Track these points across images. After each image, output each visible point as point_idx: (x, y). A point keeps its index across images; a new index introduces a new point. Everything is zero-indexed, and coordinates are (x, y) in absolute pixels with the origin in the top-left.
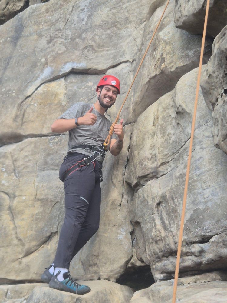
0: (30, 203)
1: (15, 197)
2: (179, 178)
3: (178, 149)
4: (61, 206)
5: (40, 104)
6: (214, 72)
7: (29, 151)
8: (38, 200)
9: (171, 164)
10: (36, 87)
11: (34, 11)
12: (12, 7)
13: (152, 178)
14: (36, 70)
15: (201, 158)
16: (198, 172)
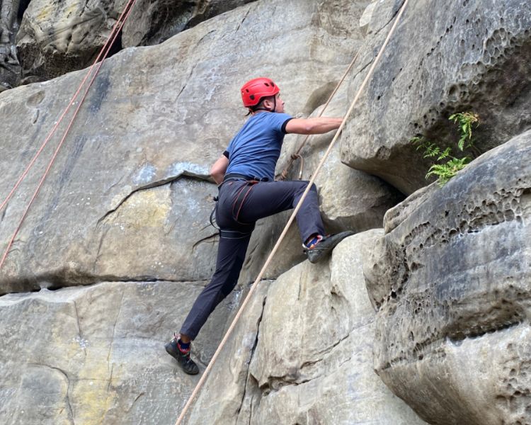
0: (101, 392)
1: (77, 380)
2: (326, 395)
3: (329, 346)
4: (147, 400)
5: (129, 227)
6: (381, 263)
7: (104, 304)
8: (113, 388)
9: (318, 367)
10: (124, 197)
11: (130, 60)
12: (93, 40)
13: (289, 382)
14: (126, 166)
15: (357, 374)
16: (352, 395)
